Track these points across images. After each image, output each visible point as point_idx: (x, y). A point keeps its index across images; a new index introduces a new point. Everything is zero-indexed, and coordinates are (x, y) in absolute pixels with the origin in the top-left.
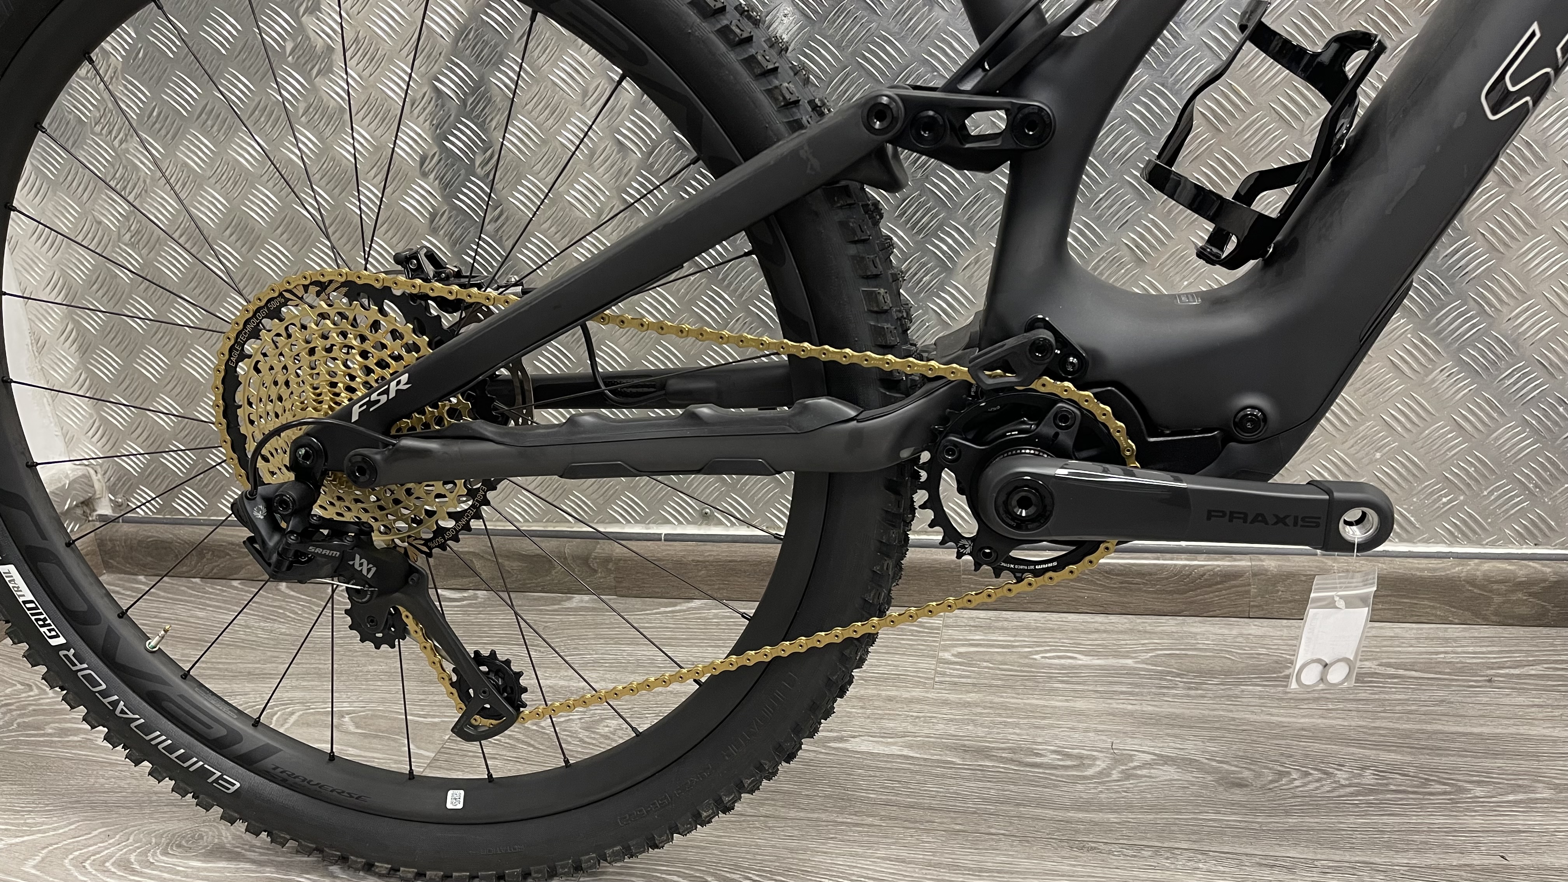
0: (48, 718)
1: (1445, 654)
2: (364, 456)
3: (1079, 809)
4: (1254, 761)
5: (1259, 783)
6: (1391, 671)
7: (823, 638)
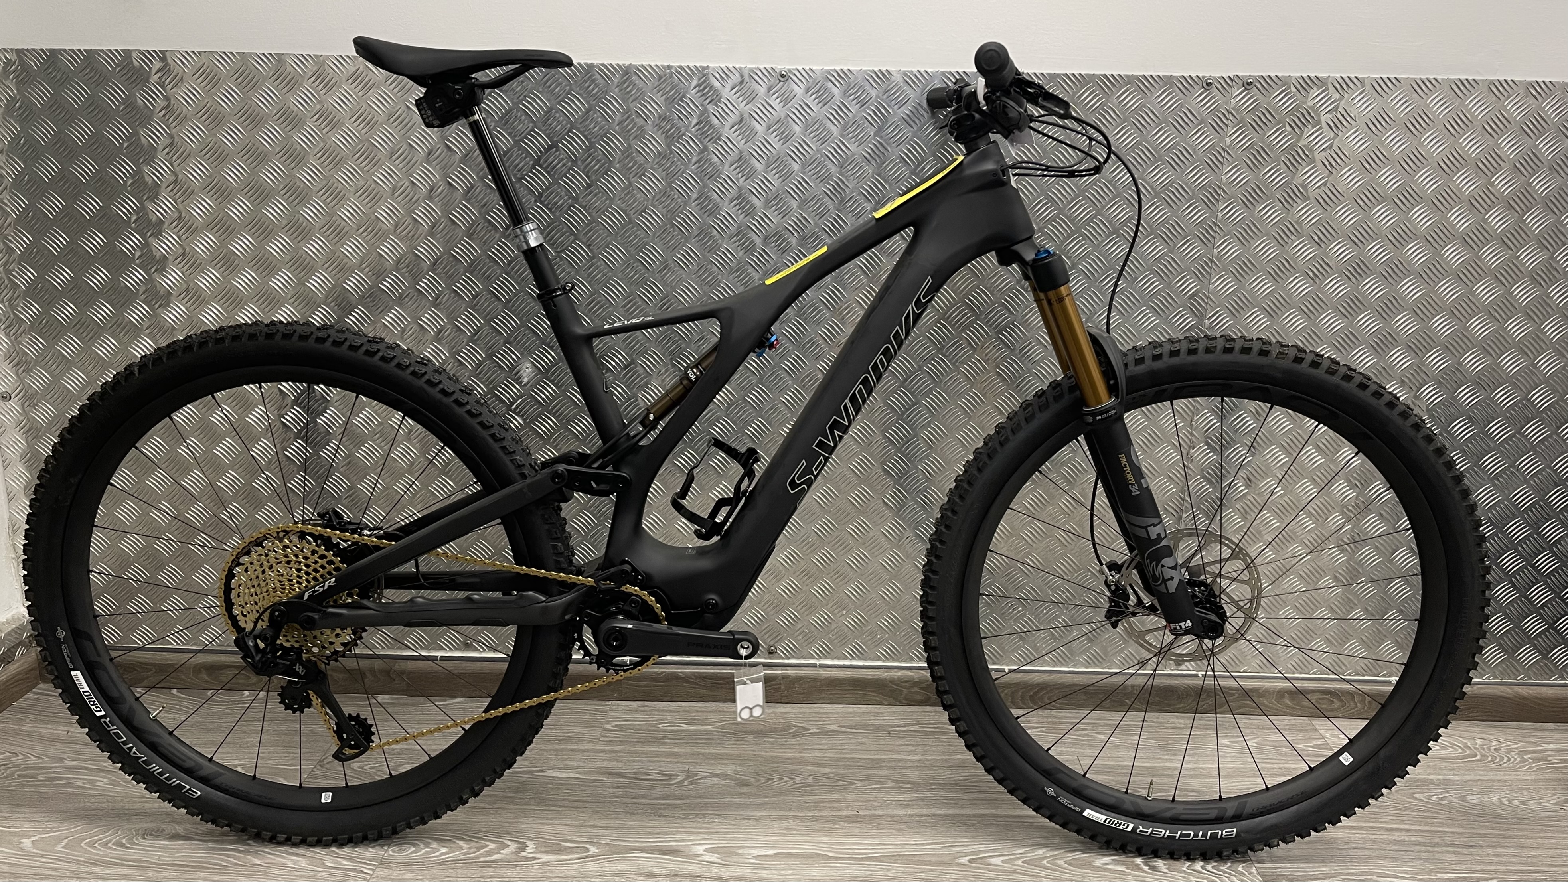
0: (39, 772)
1: (873, 720)
2: (309, 616)
3: (663, 799)
4: (758, 774)
5: (756, 784)
6: (844, 729)
7: (528, 703)
